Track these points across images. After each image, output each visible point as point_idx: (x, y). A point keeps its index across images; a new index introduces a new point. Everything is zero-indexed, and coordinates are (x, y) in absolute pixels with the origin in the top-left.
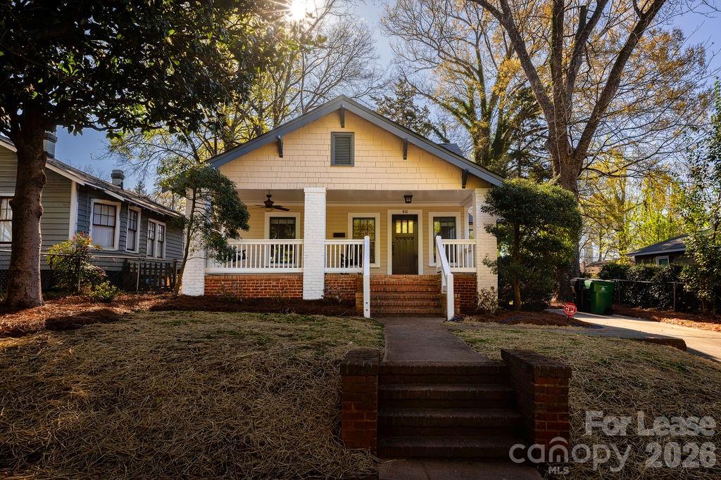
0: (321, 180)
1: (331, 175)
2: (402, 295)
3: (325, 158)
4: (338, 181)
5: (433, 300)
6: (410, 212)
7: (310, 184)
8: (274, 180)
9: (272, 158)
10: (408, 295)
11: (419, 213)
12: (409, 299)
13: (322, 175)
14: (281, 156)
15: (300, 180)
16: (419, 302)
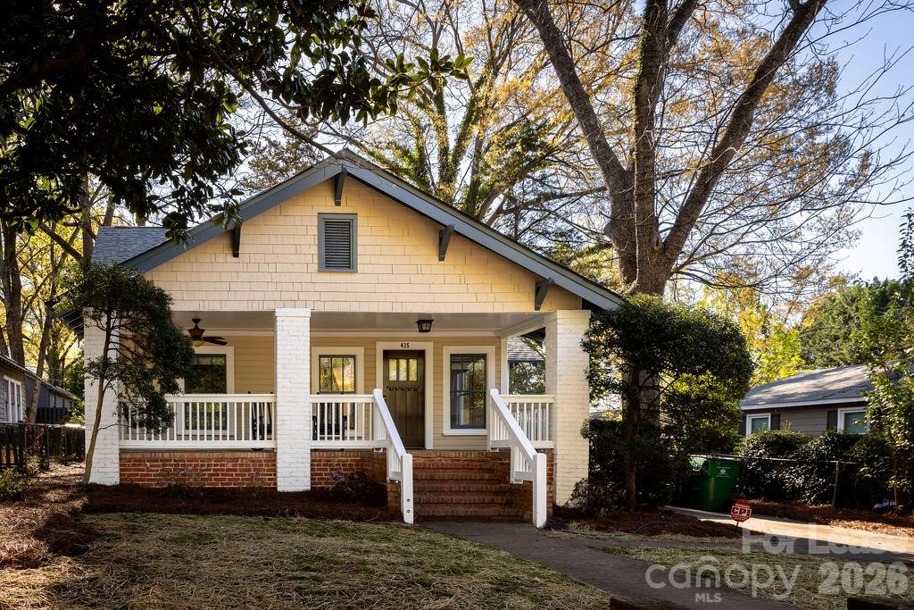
0: (302, 296)
1: (318, 287)
2: (446, 486)
3: (309, 260)
4: (331, 296)
5: (496, 493)
6: (414, 346)
7: (285, 303)
8: (224, 296)
9: (220, 258)
10: (455, 486)
11: (428, 347)
12: (458, 492)
13: (306, 287)
14: (236, 255)
15: (269, 296)
16: (477, 498)
